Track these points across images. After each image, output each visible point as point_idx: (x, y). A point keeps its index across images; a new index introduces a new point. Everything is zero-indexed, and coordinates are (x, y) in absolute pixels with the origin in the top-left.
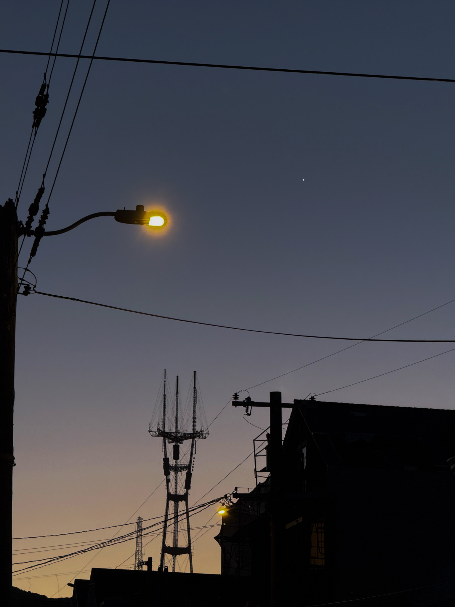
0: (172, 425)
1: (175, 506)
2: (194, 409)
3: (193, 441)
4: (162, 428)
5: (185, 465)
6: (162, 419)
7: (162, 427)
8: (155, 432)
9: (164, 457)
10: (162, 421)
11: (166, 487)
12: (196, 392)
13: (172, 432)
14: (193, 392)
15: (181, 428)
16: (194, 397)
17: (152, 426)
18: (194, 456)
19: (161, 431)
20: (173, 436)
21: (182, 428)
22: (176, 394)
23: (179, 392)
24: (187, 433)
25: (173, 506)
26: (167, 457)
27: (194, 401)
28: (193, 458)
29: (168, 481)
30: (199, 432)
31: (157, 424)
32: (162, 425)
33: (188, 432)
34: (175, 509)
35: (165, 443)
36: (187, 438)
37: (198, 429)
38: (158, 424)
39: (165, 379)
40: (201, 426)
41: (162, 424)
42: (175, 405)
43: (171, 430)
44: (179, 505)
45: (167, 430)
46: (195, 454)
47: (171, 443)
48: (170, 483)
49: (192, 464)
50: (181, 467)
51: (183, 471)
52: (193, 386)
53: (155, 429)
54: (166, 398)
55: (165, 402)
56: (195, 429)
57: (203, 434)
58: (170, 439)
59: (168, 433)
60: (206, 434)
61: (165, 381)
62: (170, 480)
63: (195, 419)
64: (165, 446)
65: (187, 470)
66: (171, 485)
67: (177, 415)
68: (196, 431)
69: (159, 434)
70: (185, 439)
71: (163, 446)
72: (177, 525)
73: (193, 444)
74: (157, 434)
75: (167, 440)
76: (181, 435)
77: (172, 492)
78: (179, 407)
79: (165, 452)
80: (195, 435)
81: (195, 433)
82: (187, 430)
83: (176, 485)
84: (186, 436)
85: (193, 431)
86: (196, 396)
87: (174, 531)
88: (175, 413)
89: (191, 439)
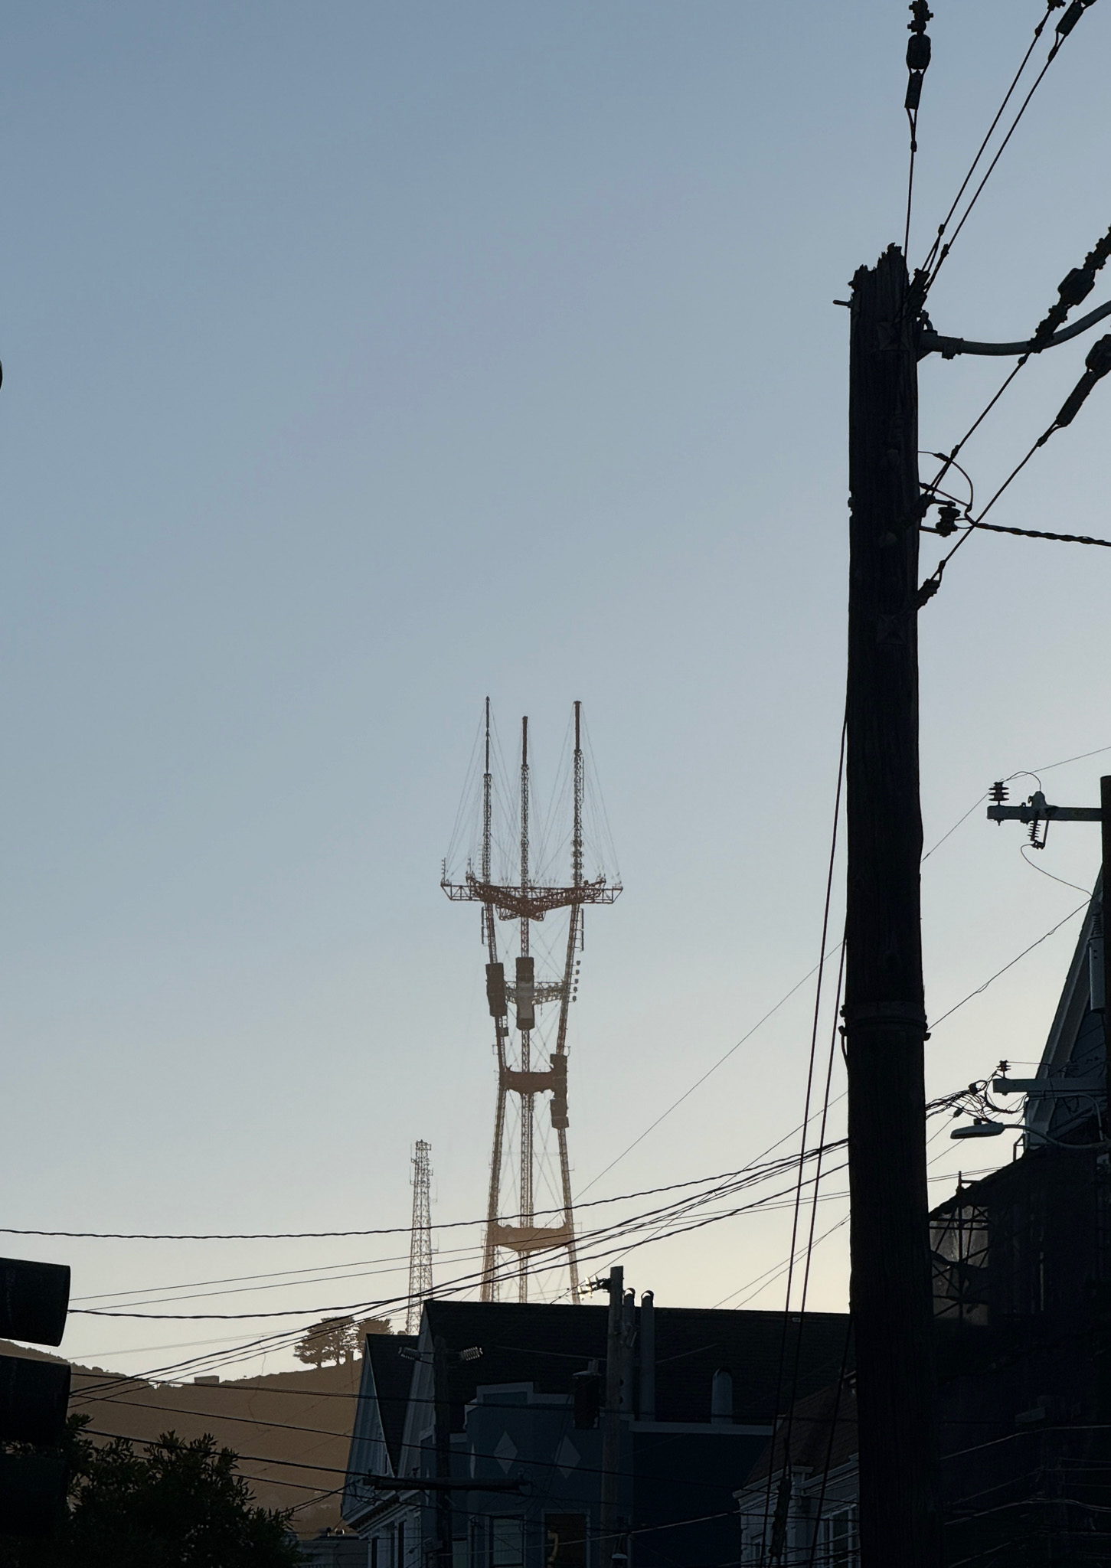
0: (510, 866)
1: (523, 1107)
2: (576, 814)
3: (574, 912)
4: (481, 875)
5: (553, 985)
6: (481, 847)
7: (481, 871)
8: (461, 887)
9: (488, 961)
10: (481, 852)
11: (496, 1052)
12: (581, 764)
13: (511, 885)
14: (573, 764)
15: (537, 873)
16: (576, 781)
17: (451, 869)
18: (577, 955)
19: (479, 883)
20: (514, 897)
21: (540, 874)
22: (520, 771)
23: (530, 766)
24: (558, 889)
25: (517, 1107)
26: (499, 962)
27: (577, 791)
28: (575, 963)
29: (502, 1032)
30: (593, 885)
31: (468, 861)
32: (481, 866)
33: (559, 886)
34: (523, 1116)
35: (491, 920)
36: (558, 904)
38: (469, 864)
39: (488, 726)
40: (599, 867)
41: (481, 862)
42: (520, 803)
43: (509, 880)
44: (535, 1104)
45: (495, 881)
46: (583, 949)
47: (509, 919)
48: (506, 1038)
49: (573, 981)
50: (540, 991)
51: (547, 1001)
52: (574, 747)
54: (492, 784)
55: (487, 795)
56: (581, 875)
57: (603, 890)
58: (505, 908)
59: (499, 887)
60: (613, 890)
61: (488, 734)
62: (507, 1028)
63: (580, 846)
64: (491, 927)
65: (557, 999)
66: (511, 1044)
67: (524, 835)
69: (474, 894)
70: (552, 905)
71: (486, 931)
72: (531, 1163)
73: (573, 921)
74: (466, 893)
75: (498, 910)
76: (538, 894)
77: (515, 1065)
78: (530, 812)
79: (490, 946)
80: (580, 894)
81: (580, 888)
82: (555, 881)
83: (526, 1045)
84: (553, 899)
85: (573, 881)
86: (581, 776)
87: (522, 1179)
88: (521, 830)
89: (569, 908)
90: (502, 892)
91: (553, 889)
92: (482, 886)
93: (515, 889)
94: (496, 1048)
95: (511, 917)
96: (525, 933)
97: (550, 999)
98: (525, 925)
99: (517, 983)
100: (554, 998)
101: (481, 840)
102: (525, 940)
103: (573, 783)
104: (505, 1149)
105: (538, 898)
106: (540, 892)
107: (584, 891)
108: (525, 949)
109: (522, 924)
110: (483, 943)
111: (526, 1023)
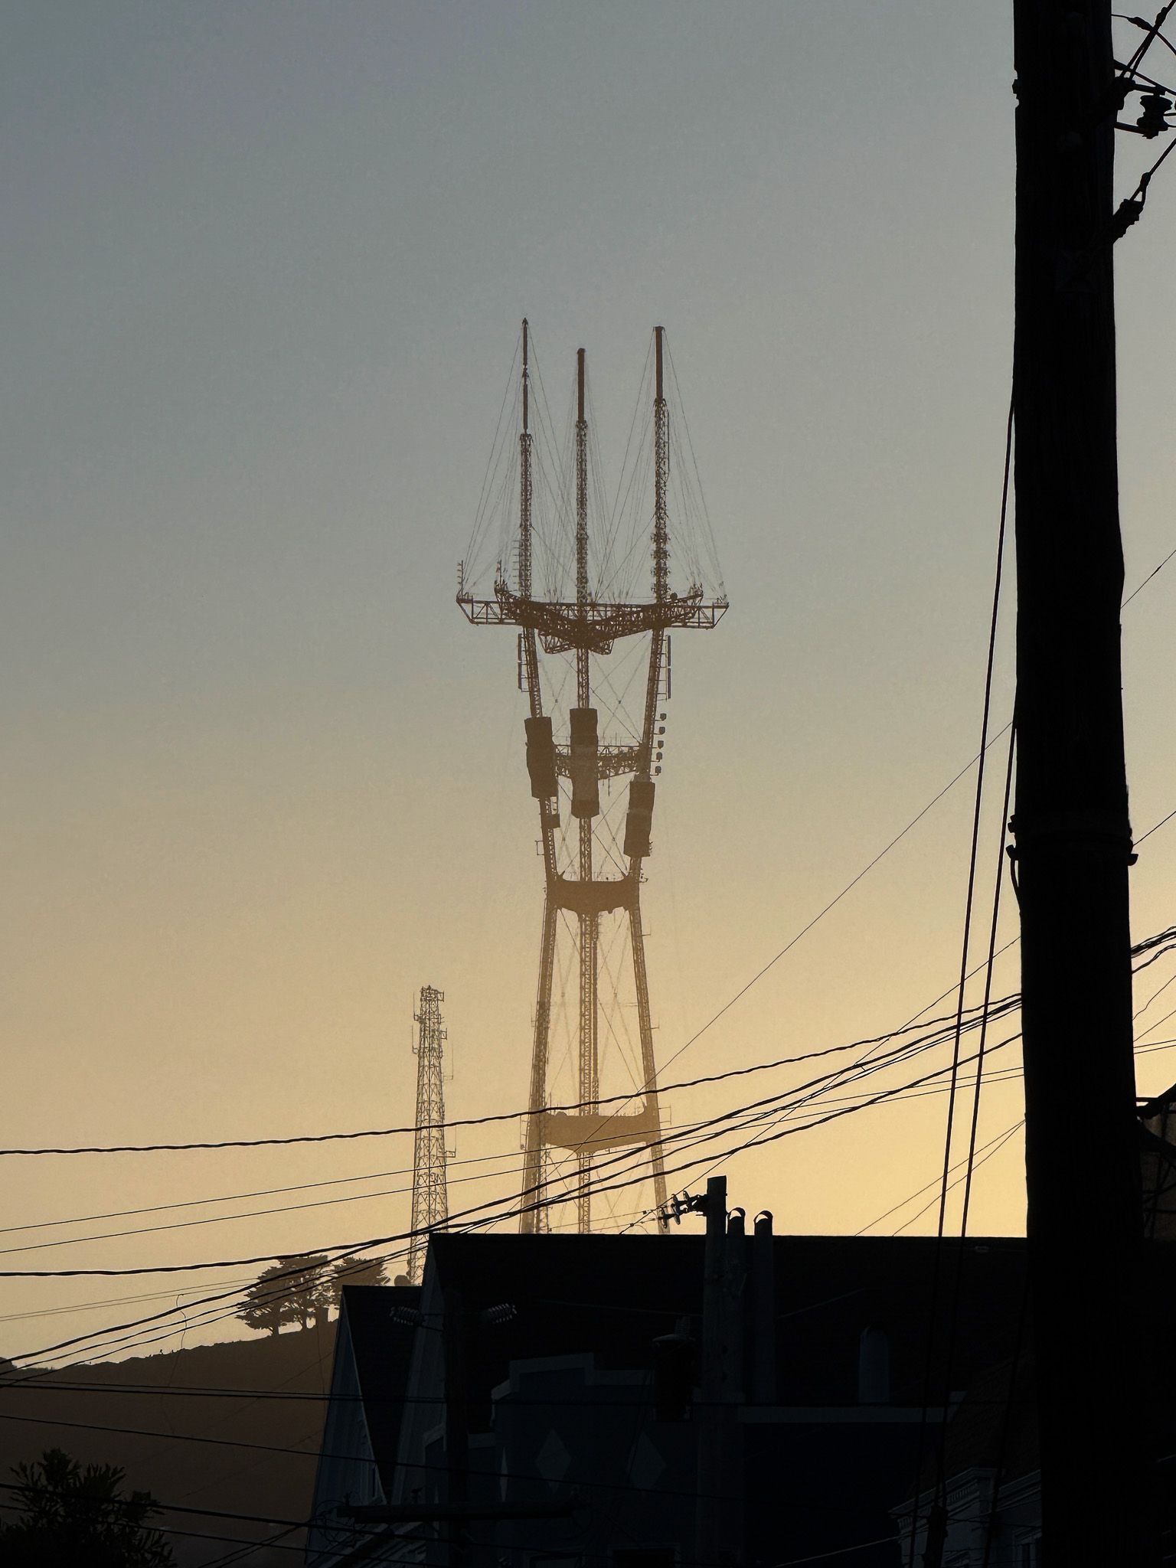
0: (561, 569)
1: (582, 934)
2: (658, 495)
3: (657, 641)
4: (517, 587)
5: (626, 750)
6: (517, 545)
7: (517, 580)
8: (487, 604)
9: (528, 715)
10: (517, 552)
11: (541, 851)
12: (665, 418)
13: (560, 600)
14: (653, 420)
15: (600, 582)
16: (658, 444)
17: (472, 578)
18: (661, 707)
19: (515, 598)
20: (567, 619)
22: (574, 431)
23: (589, 423)
24: (630, 607)
25: (573, 931)
26: (544, 715)
27: (660, 459)
28: (658, 717)
29: (550, 822)
30: (684, 600)
31: (496, 566)
32: (517, 573)
33: (635, 602)
34: (582, 948)
35: (532, 654)
36: (630, 628)
37: (678, 585)
38: (499, 569)
39: (525, 363)
40: (692, 573)
41: (517, 566)
42: (575, 481)
43: (558, 592)
44: (601, 929)
45: (538, 594)
46: (669, 697)
47: (559, 651)
48: (556, 831)
49: (655, 744)
50: (607, 759)
51: (617, 774)
52: (653, 397)
53: (485, 591)
54: (532, 449)
55: (526, 467)
56: (666, 585)
57: (699, 608)
58: (554, 635)
59: (544, 605)
60: (713, 607)
61: (525, 375)
62: (557, 816)
63: (665, 542)
64: (533, 663)
65: (631, 771)
66: (564, 839)
67: (582, 527)
68: (670, 592)
69: (505, 614)
70: (623, 630)
71: (524, 668)
72: (595, 1018)
73: (656, 653)
74: (495, 614)
75: (543, 638)
76: (602, 613)
77: (570, 871)
78: (590, 491)
79: (531, 692)
80: (665, 612)
81: (665, 605)
82: (627, 594)
83: (586, 841)
84: (624, 620)
85: (655, 595)
86: (667, 440)
87: (582, 1042)
88: (576, 518)
89: (650, 633)
90: (550, 612)
91: (625, 606)
92: (519, 603)
93: (568, 606)
94: (541, 845)
95: (562, 649)
96: (583, 671)
97: (620, 772)
98: (583, 660)
99: (572, 746)
100: (627, 770)
101: (518, 534)
102: (584, 685)
103: (654, 449)
104: (555, 998)
105: (603, 620)
106: (606, 611)
107: (670, 609)
108: (584, 697)
109: (579, 659)
110: (520, 687)
111: (586, 807)
